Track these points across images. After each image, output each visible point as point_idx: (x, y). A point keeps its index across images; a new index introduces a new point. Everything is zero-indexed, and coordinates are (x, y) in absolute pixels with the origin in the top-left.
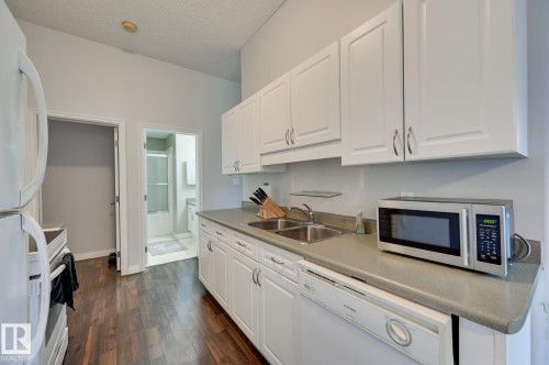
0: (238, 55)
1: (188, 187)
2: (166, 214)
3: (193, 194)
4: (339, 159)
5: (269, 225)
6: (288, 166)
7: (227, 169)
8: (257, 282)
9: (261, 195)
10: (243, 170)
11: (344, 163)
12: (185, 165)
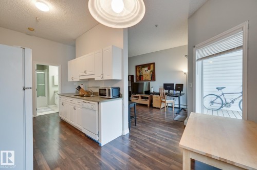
0: (75, 40)
1: (54, 86)
2: (43, 98)
3: (57, 89)
4: (94, 79)
5: (82, 96)
6: (89, 79)
7: (70, 80)
8: (75, 109)
9: (79, 88)
10: (75, 80)
11: (95, 79)
12: (53, 77)
